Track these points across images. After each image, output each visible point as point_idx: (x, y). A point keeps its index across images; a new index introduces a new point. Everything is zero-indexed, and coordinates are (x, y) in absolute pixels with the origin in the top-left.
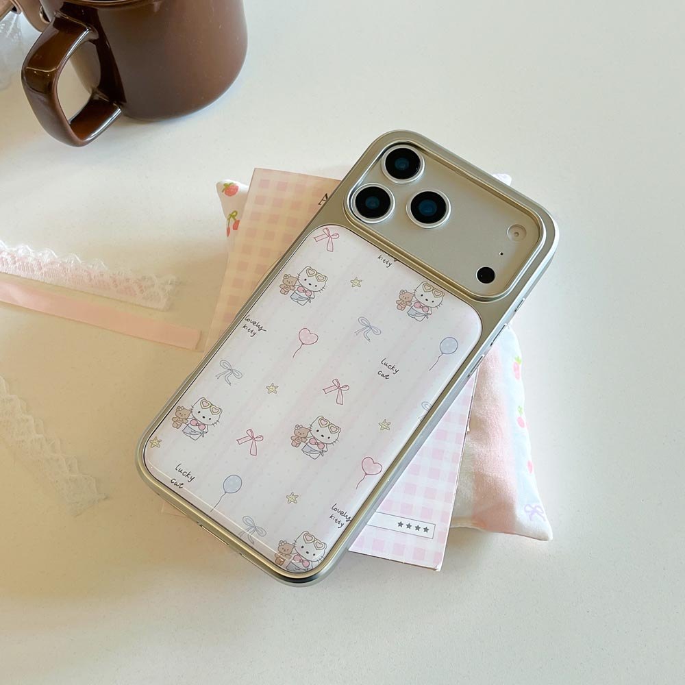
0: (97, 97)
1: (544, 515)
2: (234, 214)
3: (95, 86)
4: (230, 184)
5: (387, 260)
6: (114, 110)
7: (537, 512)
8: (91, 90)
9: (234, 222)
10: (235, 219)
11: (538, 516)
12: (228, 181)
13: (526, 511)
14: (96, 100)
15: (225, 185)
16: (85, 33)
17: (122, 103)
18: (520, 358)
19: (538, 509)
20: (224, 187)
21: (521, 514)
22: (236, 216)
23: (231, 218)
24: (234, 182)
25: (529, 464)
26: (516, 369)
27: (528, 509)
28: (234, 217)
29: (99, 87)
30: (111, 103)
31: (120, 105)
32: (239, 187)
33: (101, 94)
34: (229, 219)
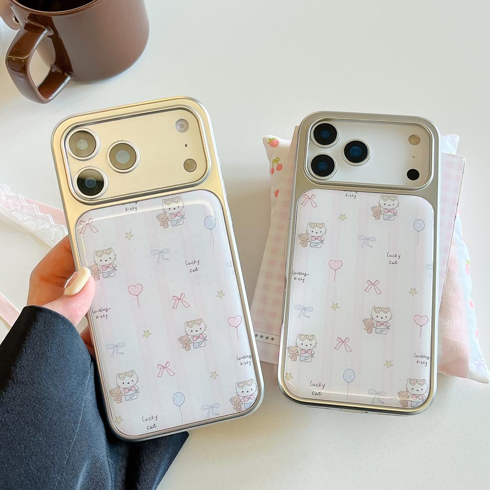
0: (53, 71)
1: (486, 366)
2: (277, 160)
3: (53, 63)
4: (273, 138)
5: (352, 195)
6: (66, 77)
7: (482, 364)
8: (50, 66)
9: (277, 165)
10: (277, 163)
11: (483, 368)
12: (271, 137)
13: (476, 364)
14: (53, 72)
15: (269, 139)
16: (45, 32)
17: (71, 73)
18: (469, 261)
19: (482, 362)
20: (269, 141)
21: (472, 366)
22: (279, 160)
23: (275, 162)
24: (276, 137)
25: (477, 333)
26: (467, 269)
27: (477, 362)
28: (277, 162)
29: (55, 64)
30: (63, 73)
31: (69, 74)
32: (280, 141)
33: (56, 68)
34: (273, 163)
